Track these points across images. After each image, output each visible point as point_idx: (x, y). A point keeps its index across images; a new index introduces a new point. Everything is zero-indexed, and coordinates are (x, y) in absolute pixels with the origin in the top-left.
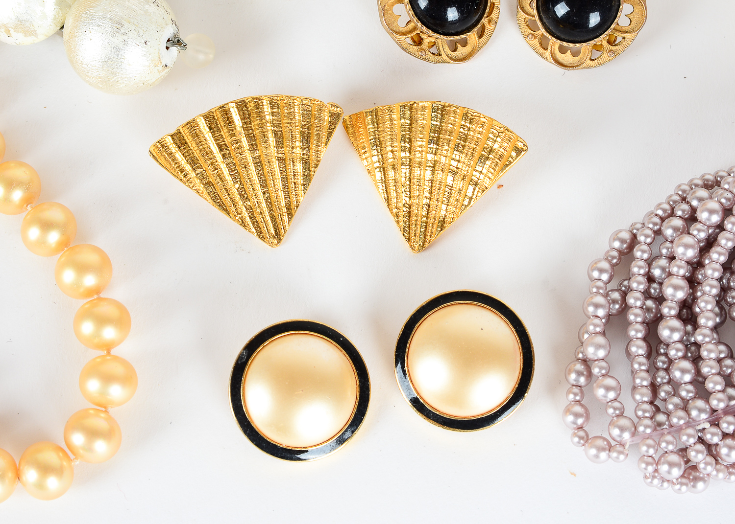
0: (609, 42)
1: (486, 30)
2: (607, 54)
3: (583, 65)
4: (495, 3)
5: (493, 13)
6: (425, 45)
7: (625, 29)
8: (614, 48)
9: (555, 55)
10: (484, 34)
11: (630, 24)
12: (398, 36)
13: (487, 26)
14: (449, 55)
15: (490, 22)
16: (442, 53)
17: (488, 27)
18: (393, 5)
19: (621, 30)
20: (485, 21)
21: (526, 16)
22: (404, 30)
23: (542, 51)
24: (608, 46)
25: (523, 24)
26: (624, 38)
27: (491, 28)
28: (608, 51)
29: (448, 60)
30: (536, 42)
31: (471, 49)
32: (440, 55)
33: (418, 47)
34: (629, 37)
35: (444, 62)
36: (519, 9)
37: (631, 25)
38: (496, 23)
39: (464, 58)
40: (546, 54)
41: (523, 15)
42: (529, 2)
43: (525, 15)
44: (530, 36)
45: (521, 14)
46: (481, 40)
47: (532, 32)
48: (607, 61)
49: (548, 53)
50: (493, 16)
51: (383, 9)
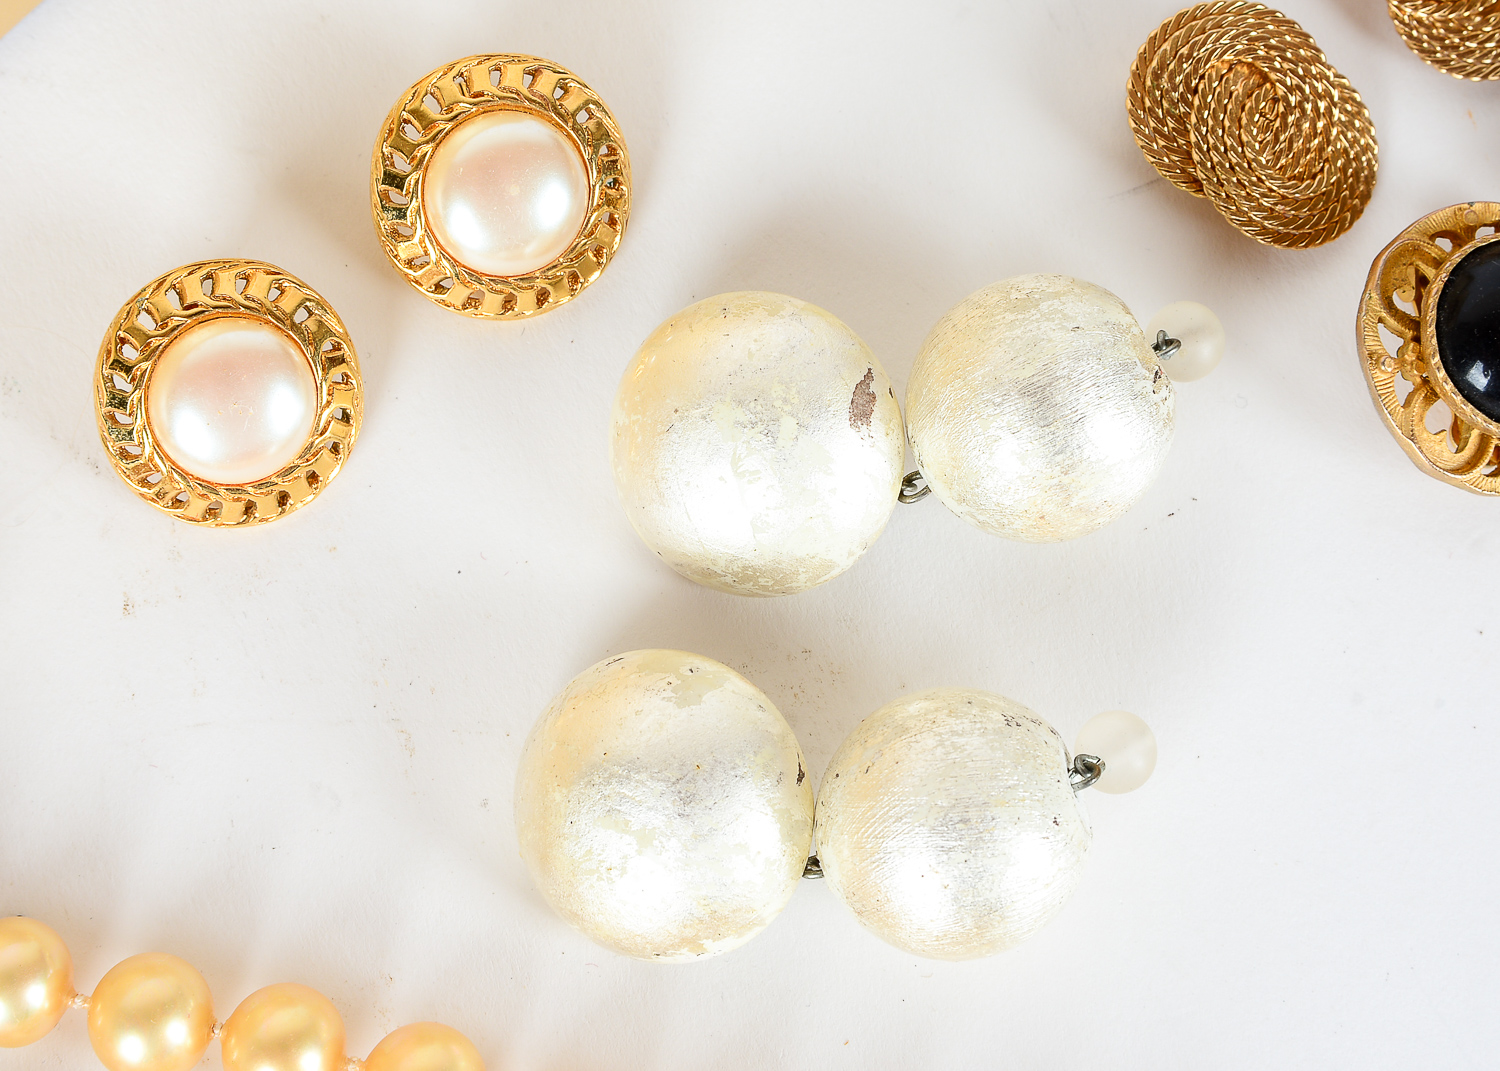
12: (1467, 477)
51: (1412, 440)
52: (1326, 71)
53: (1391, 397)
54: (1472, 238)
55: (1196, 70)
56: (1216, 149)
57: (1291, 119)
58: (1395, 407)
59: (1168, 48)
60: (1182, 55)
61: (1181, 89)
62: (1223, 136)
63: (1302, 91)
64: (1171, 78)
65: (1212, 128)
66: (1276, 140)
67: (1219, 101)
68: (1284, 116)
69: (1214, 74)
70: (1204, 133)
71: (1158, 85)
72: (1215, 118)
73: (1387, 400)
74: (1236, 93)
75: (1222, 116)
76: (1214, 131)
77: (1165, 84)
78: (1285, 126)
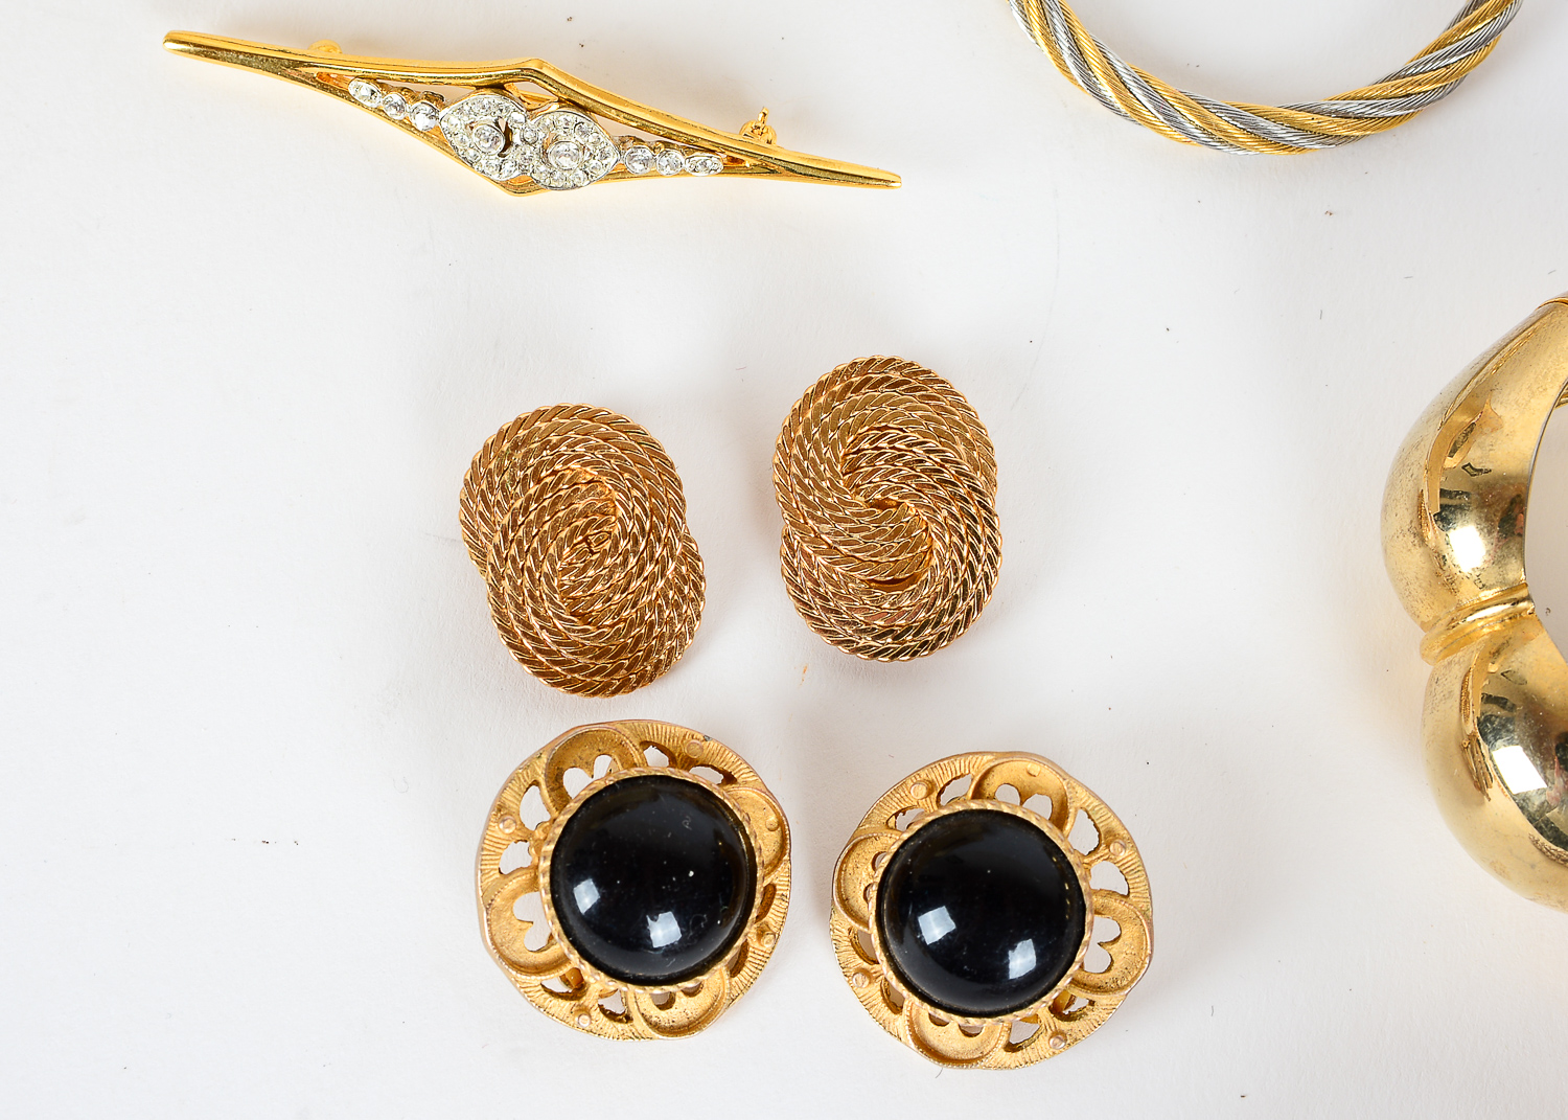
0: (1055, 1009)
1: (750, 954)
2: (1047, 1038)
3: (986, 1062)
4: (778, 887)
5: (771, 910)
6: (590, 999)
7: (1095, 980)
8: (1064, 1026)
9: (919, 1026)
10: (744, 965)
11: (1109, 969)
12: (522, 977)
13: (753, 943)
14: (654, 1019)
15: (761, 934)
16: (635, 1015)
17: (757, 945)
18: (514, 897)
19: (1085, 980)
20: (750, 930)
21: (853, 923)
22: (541, 958)
23: (886, 1013)
24: (1051, 1021)
25: (845, 944)
26: (1092, 1003)
27: (764, 949)
28: (1049, 1032)
29: (650, 1032)
30: (874, 991)
31: (709, 1001)
32: (629, 1019)
33: (573, 1002)
34: (1105, 1002)
35: (639, 1037)
36: (837, 904)
37: (1112, 972)
38: (776, 937)
39: (691, 1023)
40: (897, 1023)
41: (844, 922)
42: (863, 888)
43: (849, 920)
44: (859, 976)
45: (840, 916)
46: (736, 978)
47: (865, 965)
48: (1047, 1056)
49: (900, 1022)
50: (771, 918)
51: (487, 909)
52: (677, 541)
53: (494, 857)
54: (688, 769)
55: (552, 463)
56: (520, 543)
57: (609, 561)
58: (492, 869)
59: (543, 428)
60: (550, 441)
61: (529, 472)
62: (534, 537)
63: (636, 543)
64: (526, 456)
65: (528, 523)
66: (584, 570)
67: (554, 504)
68: (605, 554)
69: (569, 477)
70: (519, 523)
71: (511, 455)
72: (540, 516)
73: (488, 857)
74: (577, 506)
75: (547, 518)
76: (529, 525)
77: (518, 456)
78: (600, 563)
